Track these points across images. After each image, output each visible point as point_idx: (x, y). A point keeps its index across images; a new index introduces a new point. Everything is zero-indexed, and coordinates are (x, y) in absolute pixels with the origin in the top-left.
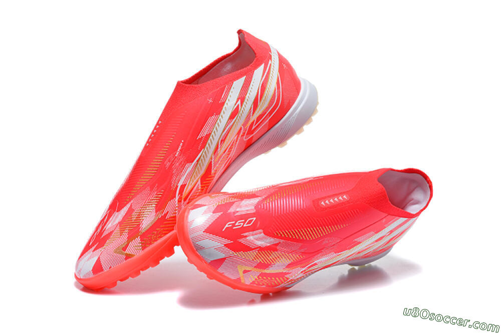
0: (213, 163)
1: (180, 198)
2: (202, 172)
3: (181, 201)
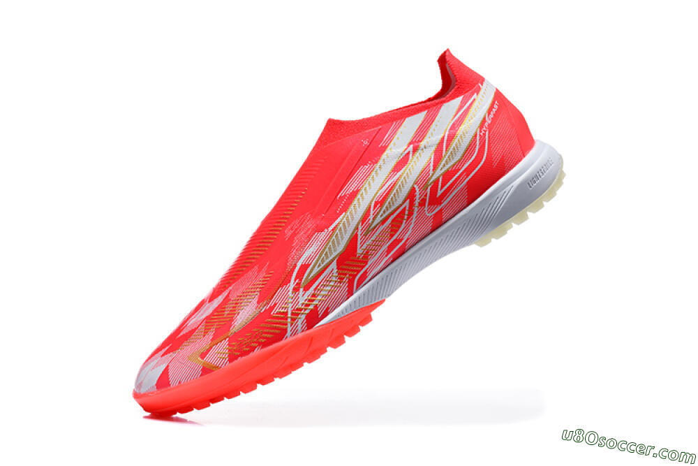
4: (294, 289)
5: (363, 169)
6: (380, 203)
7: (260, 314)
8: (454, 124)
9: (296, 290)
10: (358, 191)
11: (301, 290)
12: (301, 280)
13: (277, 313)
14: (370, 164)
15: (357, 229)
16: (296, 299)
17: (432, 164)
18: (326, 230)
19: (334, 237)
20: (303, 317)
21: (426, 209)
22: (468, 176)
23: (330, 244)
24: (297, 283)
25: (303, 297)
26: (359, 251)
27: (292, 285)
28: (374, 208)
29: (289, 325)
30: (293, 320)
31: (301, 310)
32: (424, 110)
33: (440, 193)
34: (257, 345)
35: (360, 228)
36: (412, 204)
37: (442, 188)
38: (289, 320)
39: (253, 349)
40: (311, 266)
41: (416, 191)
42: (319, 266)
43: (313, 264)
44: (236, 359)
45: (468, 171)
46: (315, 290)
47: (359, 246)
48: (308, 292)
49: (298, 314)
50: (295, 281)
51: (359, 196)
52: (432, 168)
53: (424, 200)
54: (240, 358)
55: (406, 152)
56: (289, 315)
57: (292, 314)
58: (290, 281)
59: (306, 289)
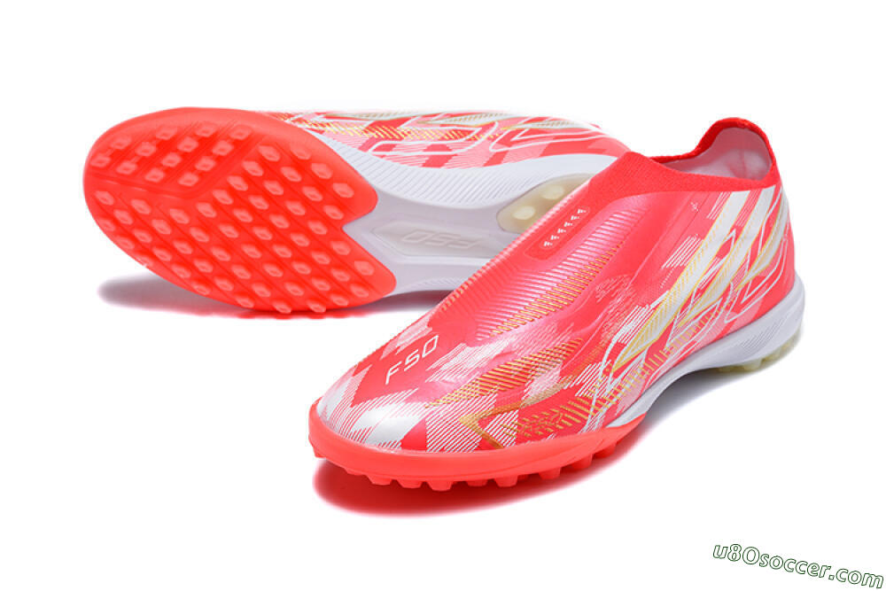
0: (674, 327)
1: (609, 367)
3: (608, 374)
4: (604, 372)
6: (701, 292)
8: (769, 219)
9: (606, 373)
11: (611, 375)
12: (613, 363)
13: (581, 397)
14: (698, 238)
20: (605, 410)
26: (668, 345)
27: (603, 365)
29: (590, 416)
30: (595, 411)
31: (604, 401)
33: (745, 299)
36: (722, 304)
38: (592, 410)
39: (546, 434)
46: (622, 379)
49: (600, 406)
50: (608, 360)
53: (731, 303)
54: (529, 442)
55: (730, 236)
56: (593, 404)
57: (596, 404)
58: (601, 361)
59: (616, 376)
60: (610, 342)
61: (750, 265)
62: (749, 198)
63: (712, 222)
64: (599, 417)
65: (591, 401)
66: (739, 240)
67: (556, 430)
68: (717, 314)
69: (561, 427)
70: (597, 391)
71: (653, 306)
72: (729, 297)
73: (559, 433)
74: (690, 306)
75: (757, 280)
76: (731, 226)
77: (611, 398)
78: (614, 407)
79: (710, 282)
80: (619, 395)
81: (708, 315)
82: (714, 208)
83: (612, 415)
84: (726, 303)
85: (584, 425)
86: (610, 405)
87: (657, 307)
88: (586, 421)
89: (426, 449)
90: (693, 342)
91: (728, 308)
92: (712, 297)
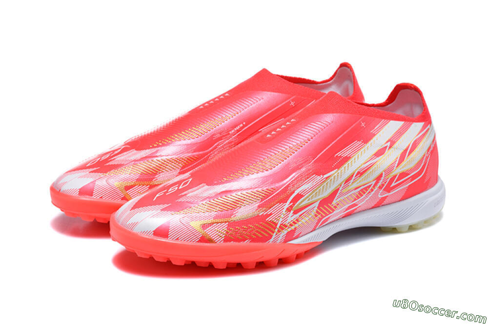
0: (339, 192)
2: (326, 194)
3: (290, 211)
4: (287, 209)
5: (357, 143)
6: (360, 174)
7: (258, 216)
8: (416, 141)
9: (288, 210)
10: (350, 158)
11: (292, 212)
12: (294, 205)
13: (270, 221)
14: (362, 142)
15: (341, 185)
16: (286, 217)
17: (397, 162)
18: (322, 176)
19: (325, 184)
20: (286, 232)
21: (381, 191)
22: (412, 181)
23: (321, 187)
24: (291, 206)
25: (291, 218)
27: (287, 205)
28: (356, 176)
29: (275, 234)
30: (279, 231)
31: (286, 226)
32: (402, 120)
33: (393, 184)
34: (248, 238)
35: (342, 186)
36: (376, 184)
37: (396, 182)
38: (276, 230)
40: (304, 198)
41: (382, 177)
42: (309, 200)
43: (305, 196)
44: (230, 241)
45: (413, 177)
47: (336, 198)
48: (295, 215)
49: (283, 229)
50: (290, 203)
51: (349, 162)
52: (396, 165)
53: (383, 185)
54: (232, 242)
55: (386, 145)
56: (278, 227)
57: (280, 227)
58: (286, 202)
59: (295, 212)
60: (294, 192)
61: (398, 164)
62: (403, 126)
63: (374, 135)
64: (281, 235)
65: (276, 225)
66: (391, 149)
67: (251, 238)
68: (372, 190)
69: (254, 237)
70: (281, 220)
71: (325, 176)
72: (381, 181)
73: (253, 240)
74: (352, 181)
75: (403, 175)
76: (387, 140)
77: (291, 225)
78: (293, 232)
79: (368, 169)
80: (296, 226)
81: (366, 189)
82: (376, 128)
83: (291, 236)
84: (379, 184)
85: (271, 238)
86: (289, 230)
87: (328, 177)
88: (272, 236)
89: (167, 237)
90: (355, 205)
91: (380, 188)
92: (369, 179)
